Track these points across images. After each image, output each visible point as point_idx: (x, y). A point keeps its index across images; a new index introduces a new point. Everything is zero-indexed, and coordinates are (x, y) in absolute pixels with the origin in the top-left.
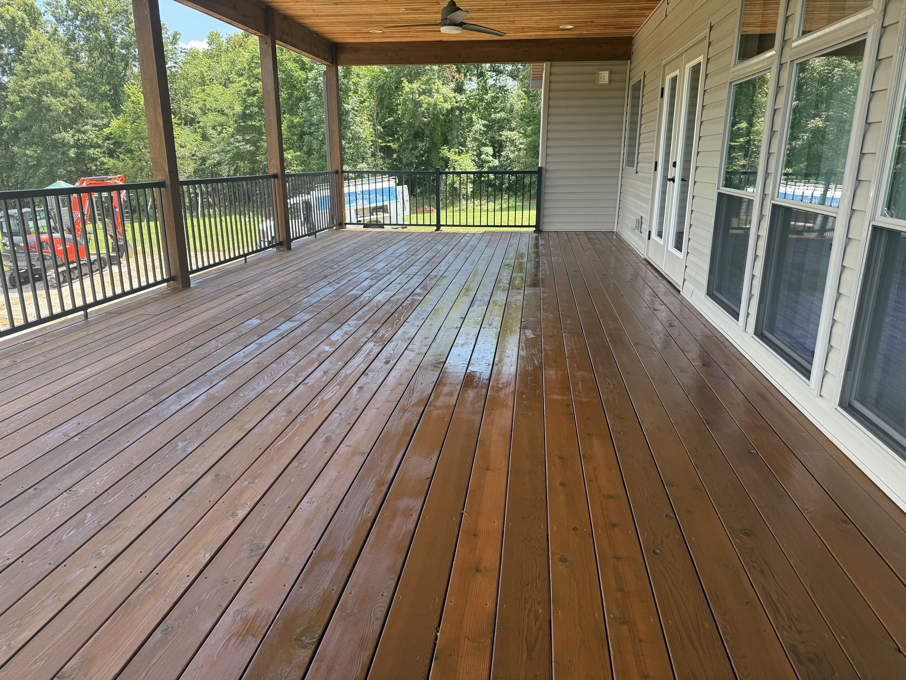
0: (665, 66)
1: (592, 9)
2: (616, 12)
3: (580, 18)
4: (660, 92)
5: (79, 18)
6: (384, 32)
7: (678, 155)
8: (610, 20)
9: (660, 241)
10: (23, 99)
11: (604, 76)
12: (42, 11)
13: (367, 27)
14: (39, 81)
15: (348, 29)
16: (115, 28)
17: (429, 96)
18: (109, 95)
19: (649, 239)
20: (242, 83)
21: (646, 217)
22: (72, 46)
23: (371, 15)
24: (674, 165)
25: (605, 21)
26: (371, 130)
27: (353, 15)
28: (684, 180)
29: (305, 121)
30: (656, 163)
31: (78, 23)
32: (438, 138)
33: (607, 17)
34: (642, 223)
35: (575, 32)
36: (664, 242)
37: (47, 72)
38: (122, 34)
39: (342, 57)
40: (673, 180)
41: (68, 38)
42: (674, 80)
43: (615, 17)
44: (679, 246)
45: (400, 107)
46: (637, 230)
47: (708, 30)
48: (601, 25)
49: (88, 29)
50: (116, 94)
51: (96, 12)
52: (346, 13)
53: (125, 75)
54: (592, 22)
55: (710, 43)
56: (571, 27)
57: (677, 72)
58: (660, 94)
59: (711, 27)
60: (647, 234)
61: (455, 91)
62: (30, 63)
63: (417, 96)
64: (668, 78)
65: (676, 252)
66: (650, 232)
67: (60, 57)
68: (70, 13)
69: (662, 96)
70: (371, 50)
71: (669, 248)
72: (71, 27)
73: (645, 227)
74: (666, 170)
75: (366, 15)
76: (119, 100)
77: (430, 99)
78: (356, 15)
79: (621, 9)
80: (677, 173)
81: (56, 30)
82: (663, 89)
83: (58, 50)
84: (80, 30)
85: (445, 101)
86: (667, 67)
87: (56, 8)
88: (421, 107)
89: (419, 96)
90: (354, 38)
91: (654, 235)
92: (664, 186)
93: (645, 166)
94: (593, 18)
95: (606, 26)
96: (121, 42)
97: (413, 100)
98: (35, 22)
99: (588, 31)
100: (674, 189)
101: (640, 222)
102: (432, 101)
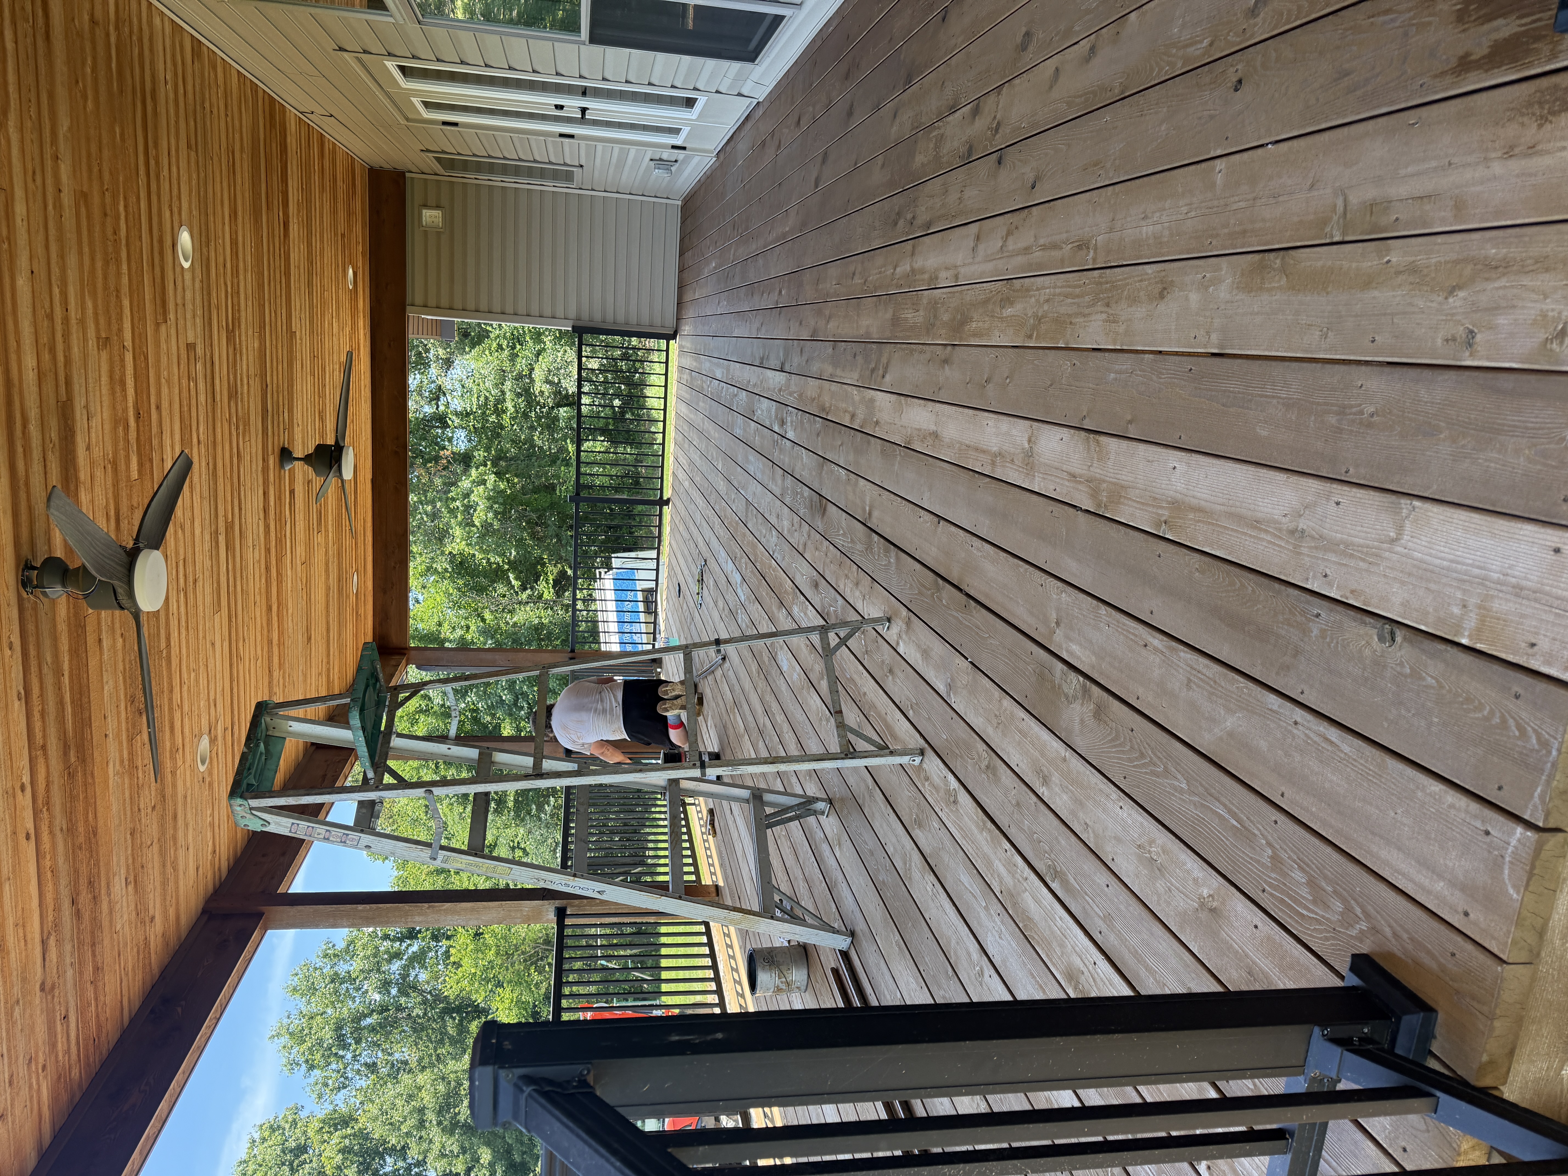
0: (407, 119)
1: (322, 237)
2: (327, 196)
3: (336, 255)
4: (449, 128)
5: (341, 1053)
6: (357, 570)
7: (545, 102)
8: (340, 206)
9: (686, 131)
10: (464, 1151)
11: (431, 216)
12: (331, 1107)
13: (348, 596)
14: (435, 1122)
15: (350, 626)
16: (358, 1001)
17: (475, 510)
18: (461, 1021)
19: (684, 148)
20: (447, 811)
21: (650, 153)
22: (384, 1071)
23: (328, 588)
24: (560, 107)
25: (341, 215)
26: (528, 609)
27: (328, 616)
28: (584, 92)
29: (510, 715)
30: (562, 135)
31: (349, 1056)
32: (543, 500)
33: (334, 212)
34: (661, 160)
35: (360, 264)
36: (686, 125)
37: (421, 1111)
38: (367, 992)
39: (395, 640)
40: (584, 110)
41: (372, 1073)
42: (427, 105)
43: (335, 198)
44: (690, 103)
45: (492, 560)
46: (673, 169)
47: (345, 54)
48: (348, 222)
49: (358, 1041)
50: (459, 1009)
51: (333, 1027)
52: (324, 626)
53: (430, 992)
54: (343, 235)
55: (365, 52)
56: (351, 271)
57: (416, 101)
58: (453, 128)
59: (341, 49)
60: (676, 151)
61: (467, 466)
62: (408, 1134)
63: (474, 529)
64: (426, 114)
65: (698, 106)
66: (674, 147)
67: (399, 1089)
68: (334, 1066)
69: (455, 124)
70: (385, 592)
71: (694, 117)
72: (356, 1067)
73: (666, 154)
74: (569, 120)
75: (327, 595)
76: (469, 1005)
77: (478, 508)
78: (328, 612)
79: (322, 189)
80: (573, 104)
81: (360, 1090)
82: (445, 123)
83: (391, 1090)
84: (360, 1055)
85: (484, 482)
86: (410, 116)
87: (327, 1085)
88: (491, 525)
89: (474, 526)
90: (365, 618)
91: (679, 142)
92: (595, 123)
93: (569, 153)
94: (336, 234)
95: (350, 214)
96: (380, 993)
97: (482, 537)
98: (346, 1121)
99: (357, 243)
100: (597, 107)
101: (659, 162)
102: (481, 506)
